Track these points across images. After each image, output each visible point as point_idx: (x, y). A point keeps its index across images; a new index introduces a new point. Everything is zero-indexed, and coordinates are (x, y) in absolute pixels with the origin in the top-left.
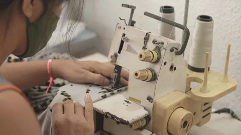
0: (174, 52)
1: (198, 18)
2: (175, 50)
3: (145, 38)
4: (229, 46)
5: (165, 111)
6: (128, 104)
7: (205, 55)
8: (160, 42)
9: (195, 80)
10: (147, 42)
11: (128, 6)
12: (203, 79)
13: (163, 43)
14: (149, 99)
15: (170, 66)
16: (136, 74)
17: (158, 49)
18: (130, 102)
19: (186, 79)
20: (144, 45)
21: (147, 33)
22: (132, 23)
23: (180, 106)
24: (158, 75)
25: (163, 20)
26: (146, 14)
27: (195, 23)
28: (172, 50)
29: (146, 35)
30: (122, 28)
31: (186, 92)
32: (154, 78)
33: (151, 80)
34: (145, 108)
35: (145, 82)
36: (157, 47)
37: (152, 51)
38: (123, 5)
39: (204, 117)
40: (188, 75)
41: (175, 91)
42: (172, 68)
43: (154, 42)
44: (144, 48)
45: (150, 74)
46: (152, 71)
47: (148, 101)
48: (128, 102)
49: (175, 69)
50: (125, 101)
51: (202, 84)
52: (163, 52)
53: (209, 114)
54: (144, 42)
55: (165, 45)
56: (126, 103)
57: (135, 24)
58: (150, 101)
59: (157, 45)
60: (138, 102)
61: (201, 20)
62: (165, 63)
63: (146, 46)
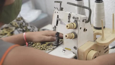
0: (84, 22)
1: (95, 2)
2: (85, 21)
3: (68, 16)
4: (113, 14)
5: (84, 53)
6: (64, 52)
7: (101, 21)
8: (77, 17)
9: (98, 34)
10: (70, 18)
11: (58, 2)
12: (102, 33)
13: (78, 18)
14: (75, 48)
15: (84, 29)
16: (66, 36)
17: (76, 21)
18: (66, 50)
19: (93, 34)
20: (68, 20)
21: (69, 14)
22: (62, 9)
24: (77, 35)
25: (77, 6)
26: (68, 3)
27: (94, 4)
28: (83, 21)
29: (69, 15)
30: (57, 12)
31: (94, 41)
32: (76, 37)
33: (74, 38)
34: (73, 53)
35: (71, 39)
36: (75, 20)
37: (73, 23)
38: (55, 2)
39: (105, 52)
40: (94, 32)
41: (88, 41)
42: (85, 30)
43: (73, 18)
44: (69, 22)
45: (73, 35)
46: (74, 33)
47: (74, 49)
48: (64, 50)
49: (86, 30)
50: (63, 50)
51: (102, 36)
52: (78, 23)
53: (108, 50)
54: (69, 18)
55: (79, 19)
56: (63, 51)
57: (63, 9)
58: (75, 49)
59: (75, 19)
60: (69, 50)
61: (97, 2)
62: (81, 28)
63: (69, 20)
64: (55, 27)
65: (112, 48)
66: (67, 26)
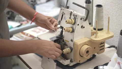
2: (83, 19)
3: (70, 14)
4: (109, 18)
13: (77, 16)
14: (72, 40)
15: (81, 26)
16: (65, 29)
17: (75, 19)
23: (85, 44)
28: (81, 19)
29: (71, 12)
30: (62, 10)
33: (72, 32)
35: (69, 33)
39: (100, 50)
41: (85, 37)
43: (74, 15)
44: (70, 18)
45: (71, 29)
46: (72, 28)
49: (84, 27)
52: (77, 20)
59: (75, 17)
61: (97, 7)
62: (78, 25)
63: (71, 17)
64: (60, 22)
65: (108, 47)
66: (66, 21)
